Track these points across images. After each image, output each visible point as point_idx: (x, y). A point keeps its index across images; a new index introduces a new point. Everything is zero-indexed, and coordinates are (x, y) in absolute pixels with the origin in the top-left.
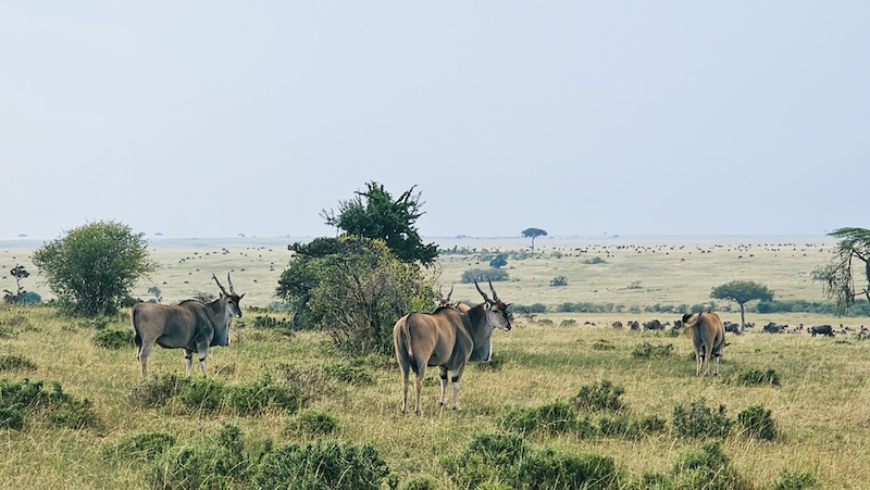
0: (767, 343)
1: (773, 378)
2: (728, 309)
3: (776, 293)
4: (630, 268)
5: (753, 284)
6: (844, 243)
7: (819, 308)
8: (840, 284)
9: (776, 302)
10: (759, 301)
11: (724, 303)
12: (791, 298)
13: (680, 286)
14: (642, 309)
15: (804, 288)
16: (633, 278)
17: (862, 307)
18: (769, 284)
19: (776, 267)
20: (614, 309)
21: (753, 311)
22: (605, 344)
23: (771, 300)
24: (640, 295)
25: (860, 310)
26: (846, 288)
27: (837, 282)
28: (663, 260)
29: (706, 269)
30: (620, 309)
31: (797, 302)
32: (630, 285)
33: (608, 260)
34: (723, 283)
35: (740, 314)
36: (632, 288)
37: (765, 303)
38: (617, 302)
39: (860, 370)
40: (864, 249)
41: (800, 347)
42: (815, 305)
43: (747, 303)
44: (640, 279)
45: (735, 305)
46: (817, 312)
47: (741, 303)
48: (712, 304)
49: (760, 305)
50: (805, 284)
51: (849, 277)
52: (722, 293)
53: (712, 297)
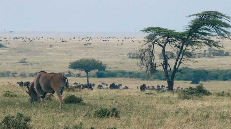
0: (106, 94)
1: (115, 113)
2: (79, 75)
3: (107, 66)
4: (20, 51)
5: (94, 60)
6: (149, 36)
7: (132, 75)
8: (148, 60)
9: (107, 71)
10: (97, 70)
11: (77, 72)
12: (116, 69)
13: (51, 62)
14: (27, 75)
15: (123, 63)
16: (22, 56)
17: (157, 75)
18: (104, 60)
19: (107, 51)
20: (11, 74)
21: (94, 77)
22: (11, 94)
23: (104, 70)
24: (27, 67)
25: (156, 76)
26: (151, 63)
27: (146, 59)
28: (40, 46)
29: (66, 52)
30: (14, 75)
31: (120, 72)
32: (20, 60)
33: (6, 45)
34: (77, 60)
35: (86, 78)
36: (21, 62)
37: (101, 72)
38: (12, 71)
39: (164, 109)
40: (161, 39)
41: (126, 97)
42: (130, 73)
43: (90, 72)
44: (26, 57)
45: (83, 73)
46: (131, 77)
47: (87, 71)
48: (70, 72)
49: (97, 73)
50: (123, 61)
51: (153, 56)
52: (76, 65)
53: (69, 68)
